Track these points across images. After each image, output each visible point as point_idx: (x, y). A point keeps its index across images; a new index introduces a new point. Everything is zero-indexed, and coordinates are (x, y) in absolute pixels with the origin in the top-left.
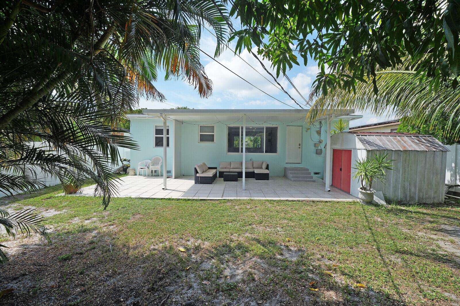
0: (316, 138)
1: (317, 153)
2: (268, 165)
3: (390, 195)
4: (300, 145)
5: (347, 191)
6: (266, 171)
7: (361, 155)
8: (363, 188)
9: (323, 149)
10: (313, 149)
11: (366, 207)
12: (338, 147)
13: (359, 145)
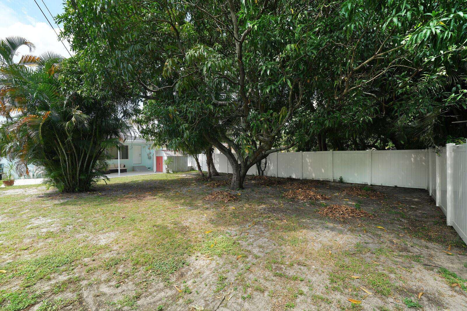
0: (148, 151)
1: (149, 159)
2: (125, 165)
3: (174, 170)
4: (140, 154)
5: (162, 171)
6: (124, 168)
7: (165, 158)
8: (166, 169)
9: (152, 156)
10: (147, 156)
11: (167, 174)
12: (158, 155)
13: (165, 155)
